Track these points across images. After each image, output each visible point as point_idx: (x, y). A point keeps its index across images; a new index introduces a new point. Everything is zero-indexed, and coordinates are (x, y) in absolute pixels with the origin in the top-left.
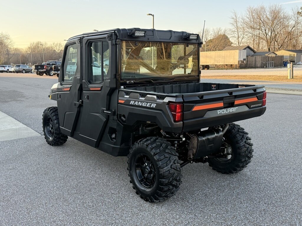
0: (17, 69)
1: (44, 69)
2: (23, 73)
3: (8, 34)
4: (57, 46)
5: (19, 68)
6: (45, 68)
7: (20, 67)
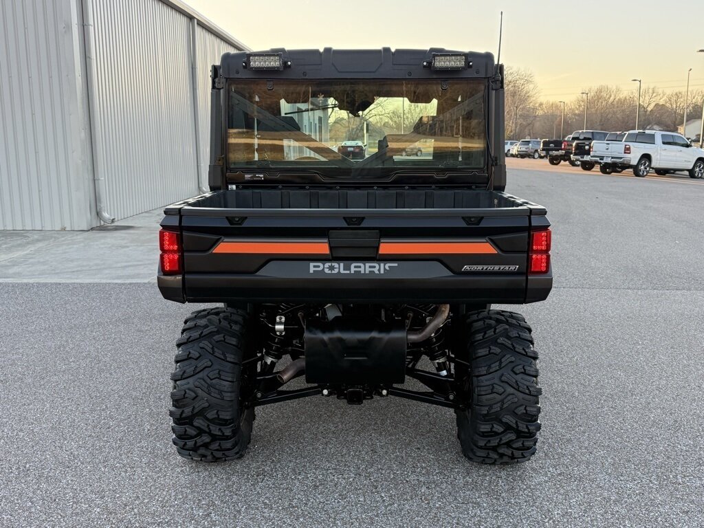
0: (524, 148)
1: (562, 149)
2: (534, 158)
3: (529, 73)
4: (647, 96)
5: (526, 146)
6: (563, 147)
7: (530, 145)
